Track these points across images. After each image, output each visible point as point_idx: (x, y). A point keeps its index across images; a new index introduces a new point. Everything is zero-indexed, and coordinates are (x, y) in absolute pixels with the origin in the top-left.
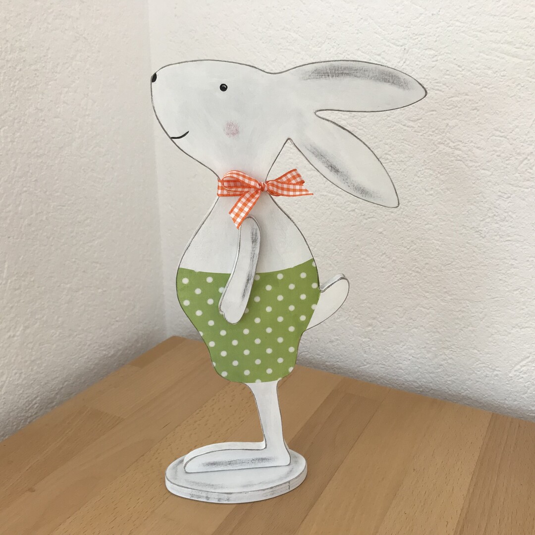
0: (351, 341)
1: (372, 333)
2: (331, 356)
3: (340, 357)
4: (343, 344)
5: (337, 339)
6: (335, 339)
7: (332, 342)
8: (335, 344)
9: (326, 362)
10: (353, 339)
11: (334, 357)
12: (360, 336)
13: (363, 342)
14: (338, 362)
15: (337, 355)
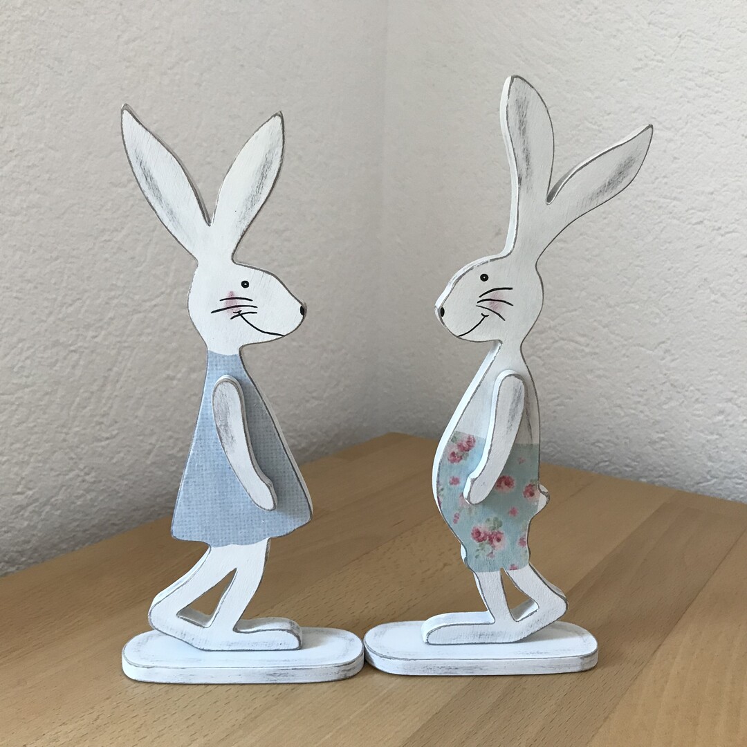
0: (686, 440)
1: (725, 425)
2: (649, 468)
3: (667, 469)
4: (672, 446)
5: (663, 439)
6: (658, 438)
7: (653, 443)
8: (658, 446)
9: (641, 477)
10: (690, 437)
11: (655, 468)
12: (702, 432)
13: (708, 441)
14: (661, 476)
15: (660, 466)
